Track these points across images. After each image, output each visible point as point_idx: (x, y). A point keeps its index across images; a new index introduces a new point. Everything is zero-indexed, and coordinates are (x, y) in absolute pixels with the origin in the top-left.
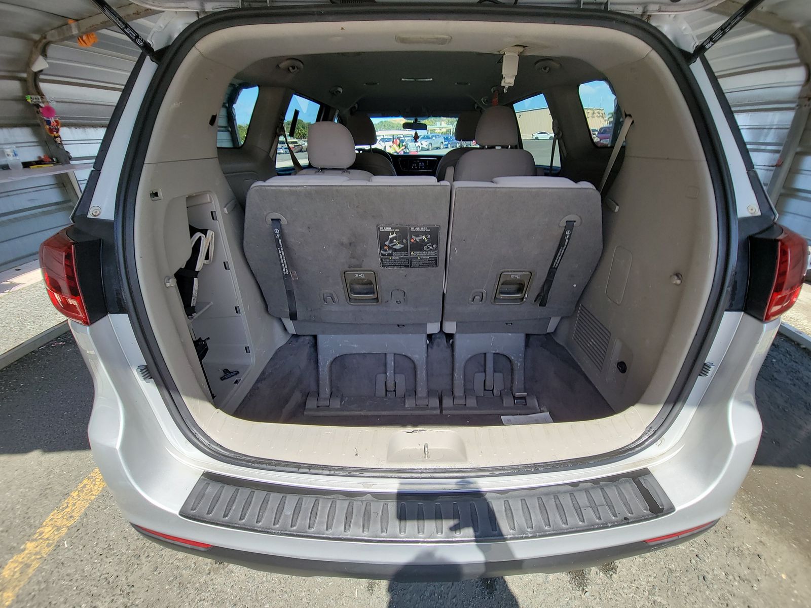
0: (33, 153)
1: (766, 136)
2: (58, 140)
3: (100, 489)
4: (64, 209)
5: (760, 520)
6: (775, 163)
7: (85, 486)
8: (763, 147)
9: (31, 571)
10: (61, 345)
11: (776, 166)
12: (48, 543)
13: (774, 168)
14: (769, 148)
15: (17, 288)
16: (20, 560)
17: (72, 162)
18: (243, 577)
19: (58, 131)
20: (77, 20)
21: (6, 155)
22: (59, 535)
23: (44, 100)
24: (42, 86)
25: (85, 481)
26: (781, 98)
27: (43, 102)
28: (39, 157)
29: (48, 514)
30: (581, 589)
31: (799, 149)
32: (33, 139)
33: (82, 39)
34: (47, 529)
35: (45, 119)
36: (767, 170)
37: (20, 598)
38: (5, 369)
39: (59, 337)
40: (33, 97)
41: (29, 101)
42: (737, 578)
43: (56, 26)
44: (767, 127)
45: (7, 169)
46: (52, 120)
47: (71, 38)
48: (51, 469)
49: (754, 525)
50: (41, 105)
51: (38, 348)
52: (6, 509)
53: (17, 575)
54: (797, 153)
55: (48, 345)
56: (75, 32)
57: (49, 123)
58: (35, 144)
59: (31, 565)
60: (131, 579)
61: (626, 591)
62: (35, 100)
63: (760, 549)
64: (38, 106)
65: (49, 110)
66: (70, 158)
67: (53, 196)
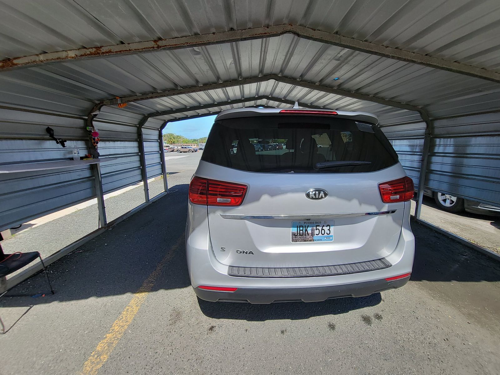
0: (83, 153)
1: (416, 149)
2: (96, 147)
3: (137, 310)
4: (90, 180)
5: (437, 299)
6: (421, 160)
7: (128, 309)
8: (416, 153)
9: (114, 345)
10: (81, 252)
11: (422, 161)
12: (119, 333)
13: (421, 162)
14: (418, 153)
15: (34, 226)
16: (106, 342)
17: (99, 157)
18: (224, 334)
19: (97, 143)
20: (120, 98)
21: (74, 153)
22: (124, 329)
23: (94, 129)
24: (94, 123)
25: (127, 307)
26: (419, 134)
27: (93, 130)
28: (86, 155)
29: (113, 322)
30: (369, 325)
31: (429, 154)
32: (84, 146)
33: (120, 105)
34: (116, 328)
35: (93, 137)
36: (419, 162)
37: (112, 357)
38: (52, 265)
39: (78, 248)
40: (89, 127)
41: (88, 129)
42: (430, 318)
43: (110, 99)
44: (415, 145)
45: (72, 160)
46: (96, 138)
47: (117, 104)
48: (105, 304)
49: (435, 301)
50: (93, 131)
51: (68, 254)
52: (87, 323)
53: (106, 348)
54: (429, 155)
55: (73, 252)
56: (119, 102)
57: (94, 139)
58: (85, 149)
59: (113, 342)
60: (170, 340)
61: (387, 324)
62: (90, 129)
63: (438, 308)
64: (91, 131)
65: (96, 134)
66: (99, 156)
67: (87, 174)
